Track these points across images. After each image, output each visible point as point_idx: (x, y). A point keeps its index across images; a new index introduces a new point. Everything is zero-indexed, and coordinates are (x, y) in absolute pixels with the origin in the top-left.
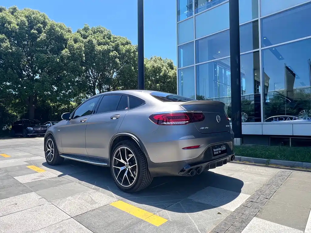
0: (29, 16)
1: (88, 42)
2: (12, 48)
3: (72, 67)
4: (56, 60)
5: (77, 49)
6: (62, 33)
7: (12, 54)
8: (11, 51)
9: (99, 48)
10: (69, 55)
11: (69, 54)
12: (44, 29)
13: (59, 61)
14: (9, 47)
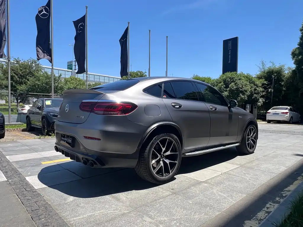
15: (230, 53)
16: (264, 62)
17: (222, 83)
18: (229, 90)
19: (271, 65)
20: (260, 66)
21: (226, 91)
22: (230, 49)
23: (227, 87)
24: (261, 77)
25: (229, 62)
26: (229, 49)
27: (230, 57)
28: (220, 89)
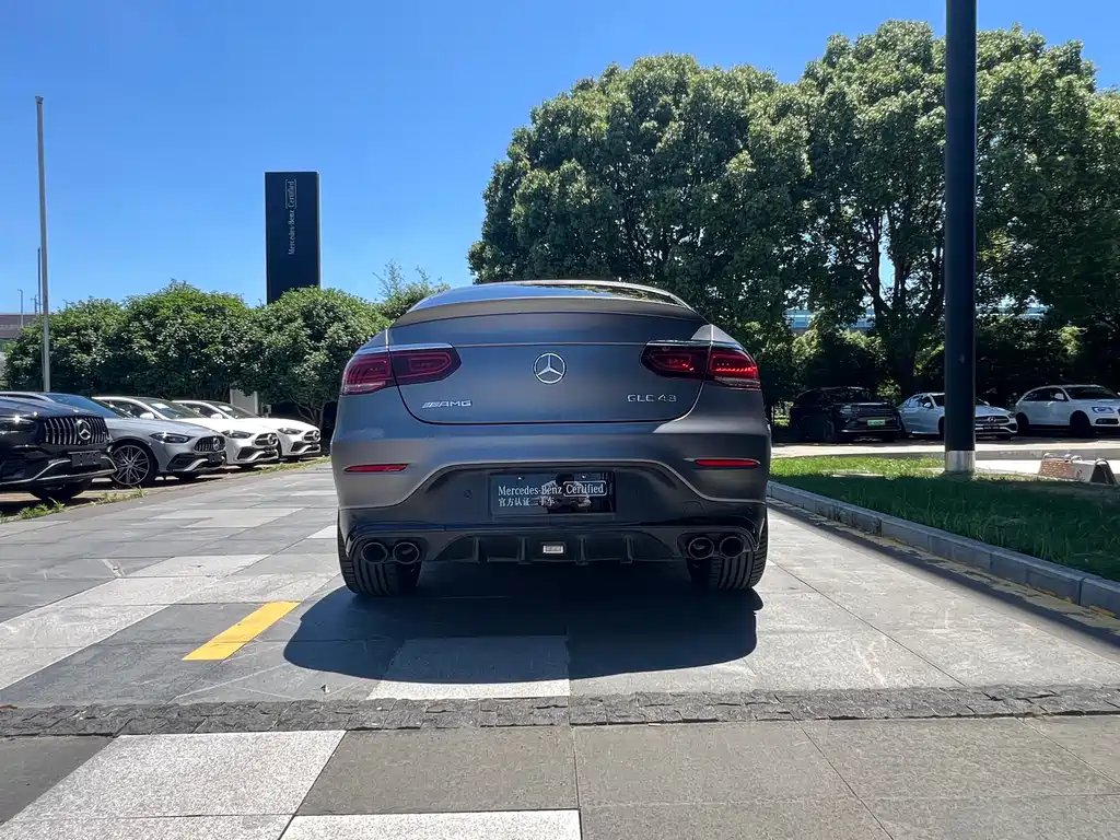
0: (638, 80)
1: (830, 101)
2: (591, 192)
3: (760, 212)
4: (710, 198)
5: (779, 141)
6: (732, 101)
7: (592, 208)
8: (587, 201)
9: (871, 114)
10: (749, 170)
11: (752, 166)
12: (678, 108)
13: (718, 199)
14: (584, 192)
15: (292, 222)
16: (396, 267)
17: (300, 321)
18: (329, 348)
19: (418, 279)
20: (384, 278)
21: (317, 349)
22: (292, 209)
23: (318, 336)
24: (394, 313)
25: (292, 251)
26: (287, 206)
27: (292, 233)
28: (295, 340)
